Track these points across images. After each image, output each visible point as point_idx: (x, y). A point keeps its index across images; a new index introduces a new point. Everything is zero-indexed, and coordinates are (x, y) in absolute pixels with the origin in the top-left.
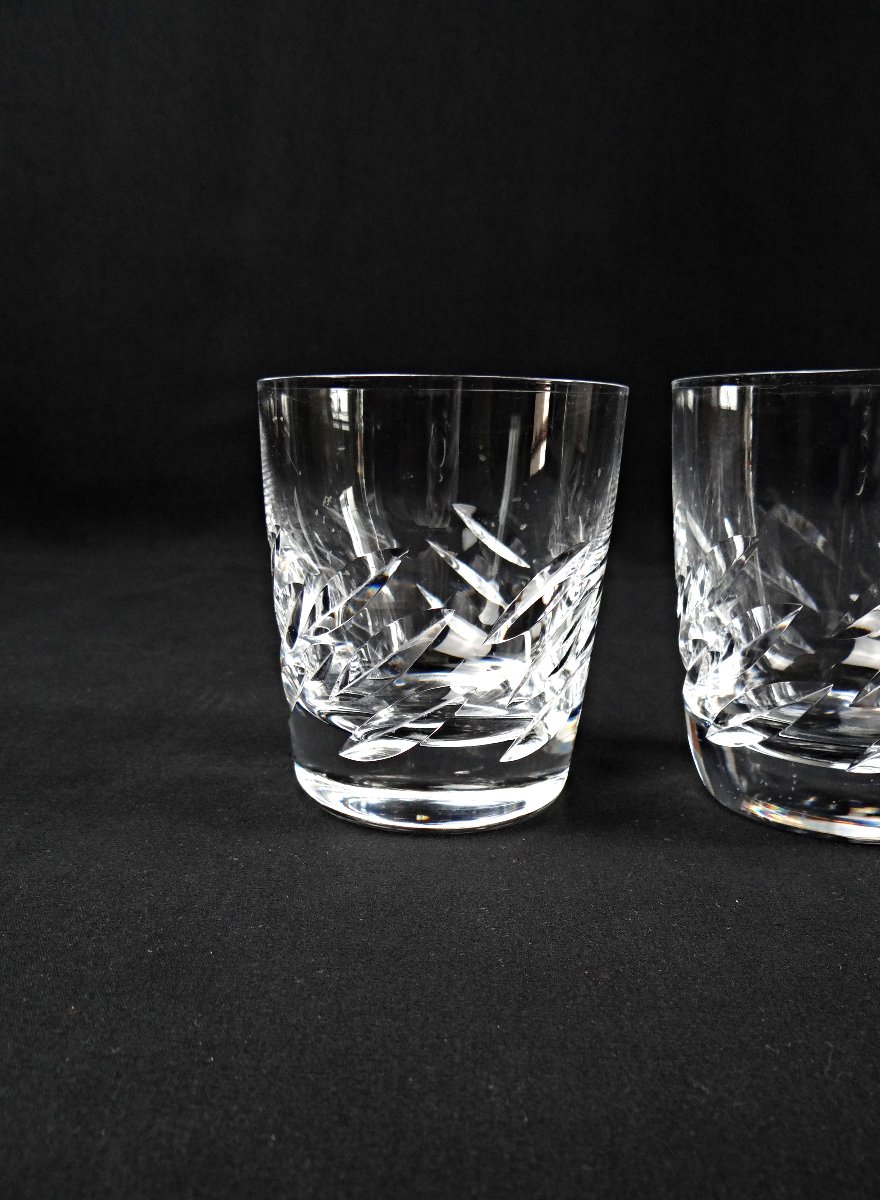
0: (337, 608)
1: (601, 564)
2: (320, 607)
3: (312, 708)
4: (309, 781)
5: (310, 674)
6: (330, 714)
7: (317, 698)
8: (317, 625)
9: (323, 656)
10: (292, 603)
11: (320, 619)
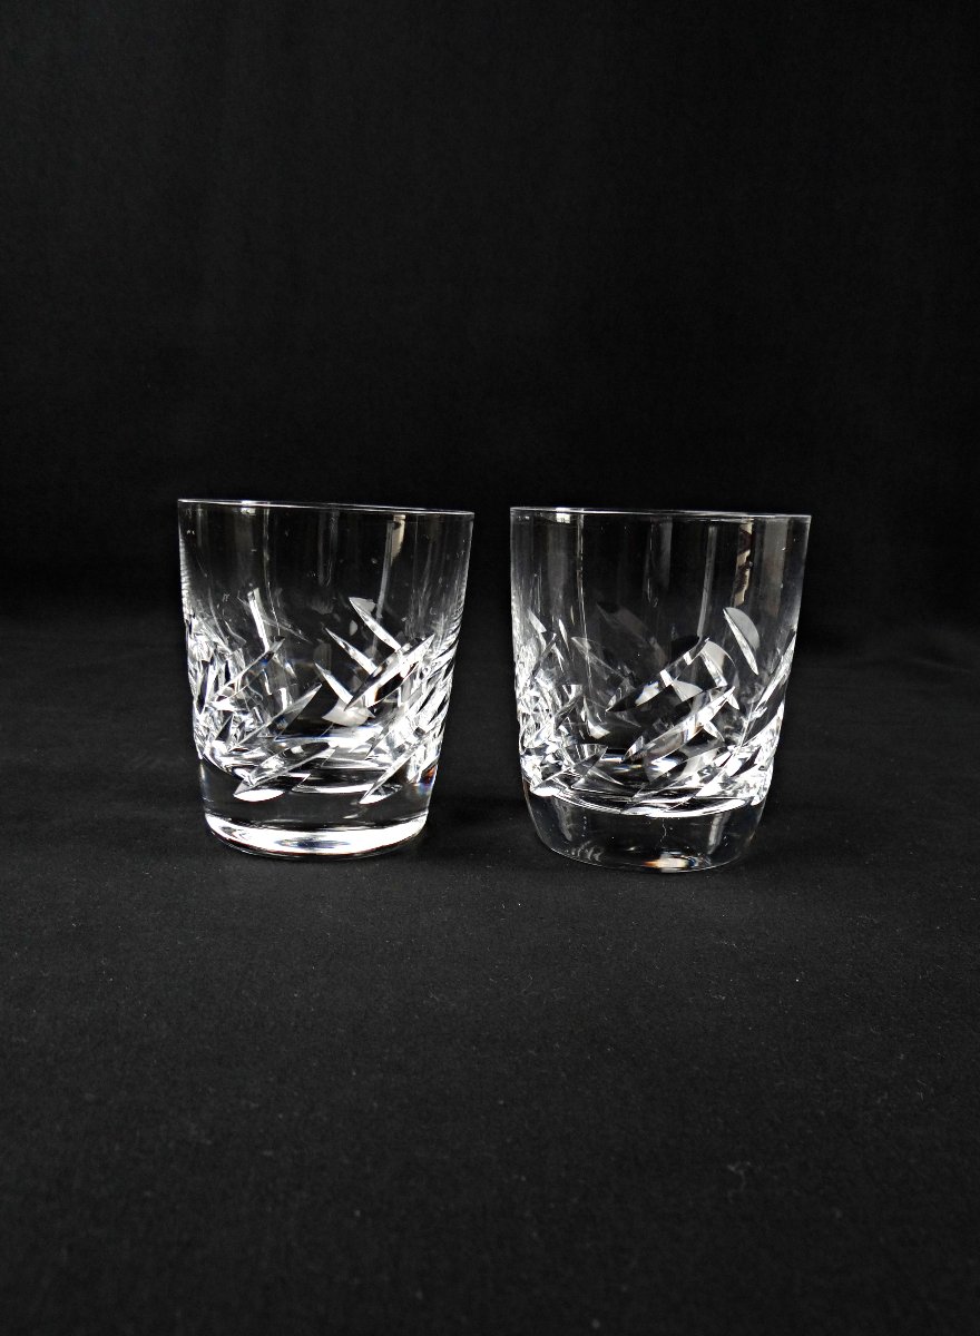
0: (236, 678)
1: (450, 648)
2: (222, 678)
3: (219, 763)
4: (216, 823)
5: (216, 734)
6: (234, 768)
7: (223, 756)
8: (220, 693)
9: (225, 719)
10: (200, 676)
11: (223, 688)
